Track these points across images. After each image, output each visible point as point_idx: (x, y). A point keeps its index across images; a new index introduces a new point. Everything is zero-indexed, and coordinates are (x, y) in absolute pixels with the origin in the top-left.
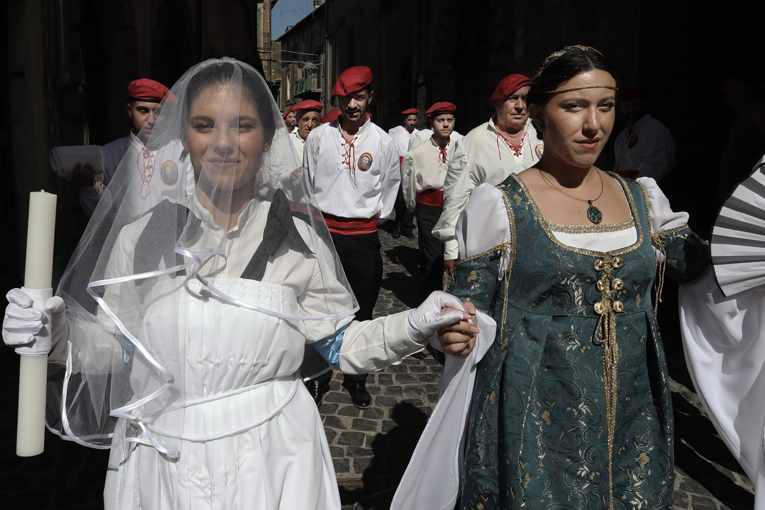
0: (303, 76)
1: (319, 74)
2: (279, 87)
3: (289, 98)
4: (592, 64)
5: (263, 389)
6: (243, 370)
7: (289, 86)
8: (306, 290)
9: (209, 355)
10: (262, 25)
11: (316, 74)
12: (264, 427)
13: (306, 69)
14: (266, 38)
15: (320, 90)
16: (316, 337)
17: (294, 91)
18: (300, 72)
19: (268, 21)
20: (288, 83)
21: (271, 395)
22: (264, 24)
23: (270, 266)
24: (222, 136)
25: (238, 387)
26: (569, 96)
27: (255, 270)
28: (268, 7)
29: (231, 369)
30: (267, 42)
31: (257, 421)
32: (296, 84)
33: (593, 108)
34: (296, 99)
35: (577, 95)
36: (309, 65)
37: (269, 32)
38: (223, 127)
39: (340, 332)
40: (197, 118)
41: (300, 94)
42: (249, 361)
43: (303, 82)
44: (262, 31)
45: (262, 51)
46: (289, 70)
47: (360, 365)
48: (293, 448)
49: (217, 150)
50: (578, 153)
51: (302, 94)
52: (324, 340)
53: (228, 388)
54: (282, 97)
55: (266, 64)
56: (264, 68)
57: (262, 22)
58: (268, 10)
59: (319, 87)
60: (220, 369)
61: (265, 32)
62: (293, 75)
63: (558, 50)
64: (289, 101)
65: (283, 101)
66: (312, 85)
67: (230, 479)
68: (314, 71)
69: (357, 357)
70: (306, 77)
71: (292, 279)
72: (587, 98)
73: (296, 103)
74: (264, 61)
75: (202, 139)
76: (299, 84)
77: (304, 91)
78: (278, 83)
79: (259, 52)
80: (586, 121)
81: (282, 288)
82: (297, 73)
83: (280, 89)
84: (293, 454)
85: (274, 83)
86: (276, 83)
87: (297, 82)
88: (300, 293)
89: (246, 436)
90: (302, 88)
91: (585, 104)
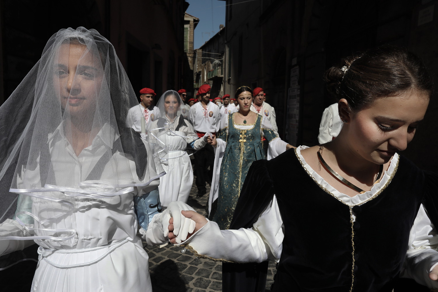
0: (213, 68)
1: (222, 67)
2: (200, 74)
3: (205, 80)
4: (245, 90)
5: (179, 152)
6: (175, 147)
7: (205, 73)
8: (187, 133)
9: (169, 144)
10: (188, 38)
11: (220, 67)
12: (179, 158)
13: (215, 65)
14: (191, 44)
15: (223, 76)
16: (189, 142)
17: (208, 77)
18: (211, 66)
19: (192, 35)
20: (205, 72)
21: (180, 153)
22: (190, 37)
23: (180, 129)
24: (171, 105)
25: (174, 150)
26: (241, 97)
27: (177, 129)
28: (192, 27)
29: (173, 147)
30: (191, 47)
31: (177, 157)
32: (209, 73)
33: (246, 99)
34: (209, 81)
35: (242, 97)
36: (217, 61)
37: (192, 41)
38: (171, 103)
39: (194, 141)
40: (167, 101)
41: (211, 78)
42: (176, 145)
43: (213, 71)
44: (189, 41)
45: (188, 52)
46: (206, 65)
47: (197, 147)
48: (184, 163)
49: (170, 107)
50: (244, 108)
51: (213, 78)
52: (191, 143)
53: (173, 150)
54: (202, 80)
55: (191, 60)
56: (189, 62)
57: (189, 35)
58: (192, 28)
59: (222, 74)
60: (171, 147)
61: (191, 41)
62: (208, 68)
63: (240, 87)
64: (205, 82)
65: (202, 82)
66: (218, 73)
67: (172, 166)
68: (219, 65)
69: (197, 146)
70: (215, 68)
71: (184, 131)
72: (244, 97)
73: (209, 83)
74: (189, 58)
75: (168, 105)
76: (211, 72)
77: (214, 76)
78: (200, 72)
79: (186, 53)
80: (245, 102)
81: (182, 133)
82: (210, 67)
83: (201, 76)
84: (184, 165)
85: (198, 72)
86: (199, 72)
87: (210, 72)
88: (186, 134)
89: (175, 159)
90: (212, 75)
91: (244, 98)
